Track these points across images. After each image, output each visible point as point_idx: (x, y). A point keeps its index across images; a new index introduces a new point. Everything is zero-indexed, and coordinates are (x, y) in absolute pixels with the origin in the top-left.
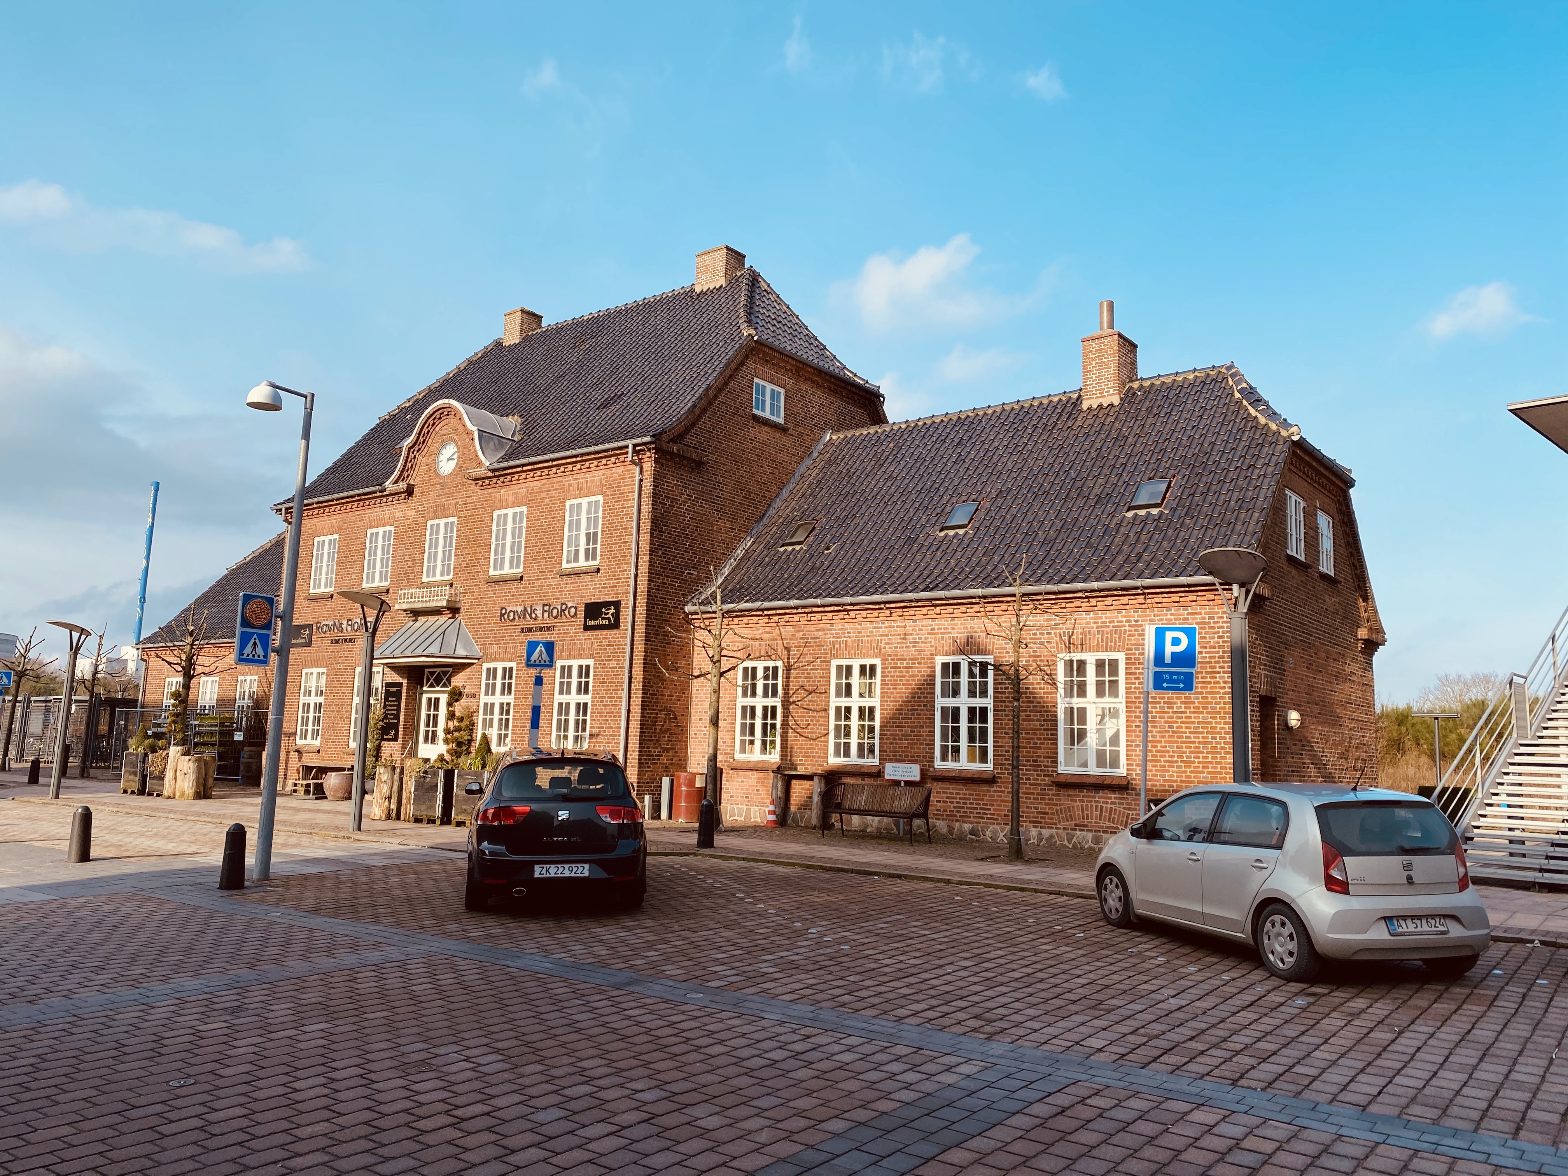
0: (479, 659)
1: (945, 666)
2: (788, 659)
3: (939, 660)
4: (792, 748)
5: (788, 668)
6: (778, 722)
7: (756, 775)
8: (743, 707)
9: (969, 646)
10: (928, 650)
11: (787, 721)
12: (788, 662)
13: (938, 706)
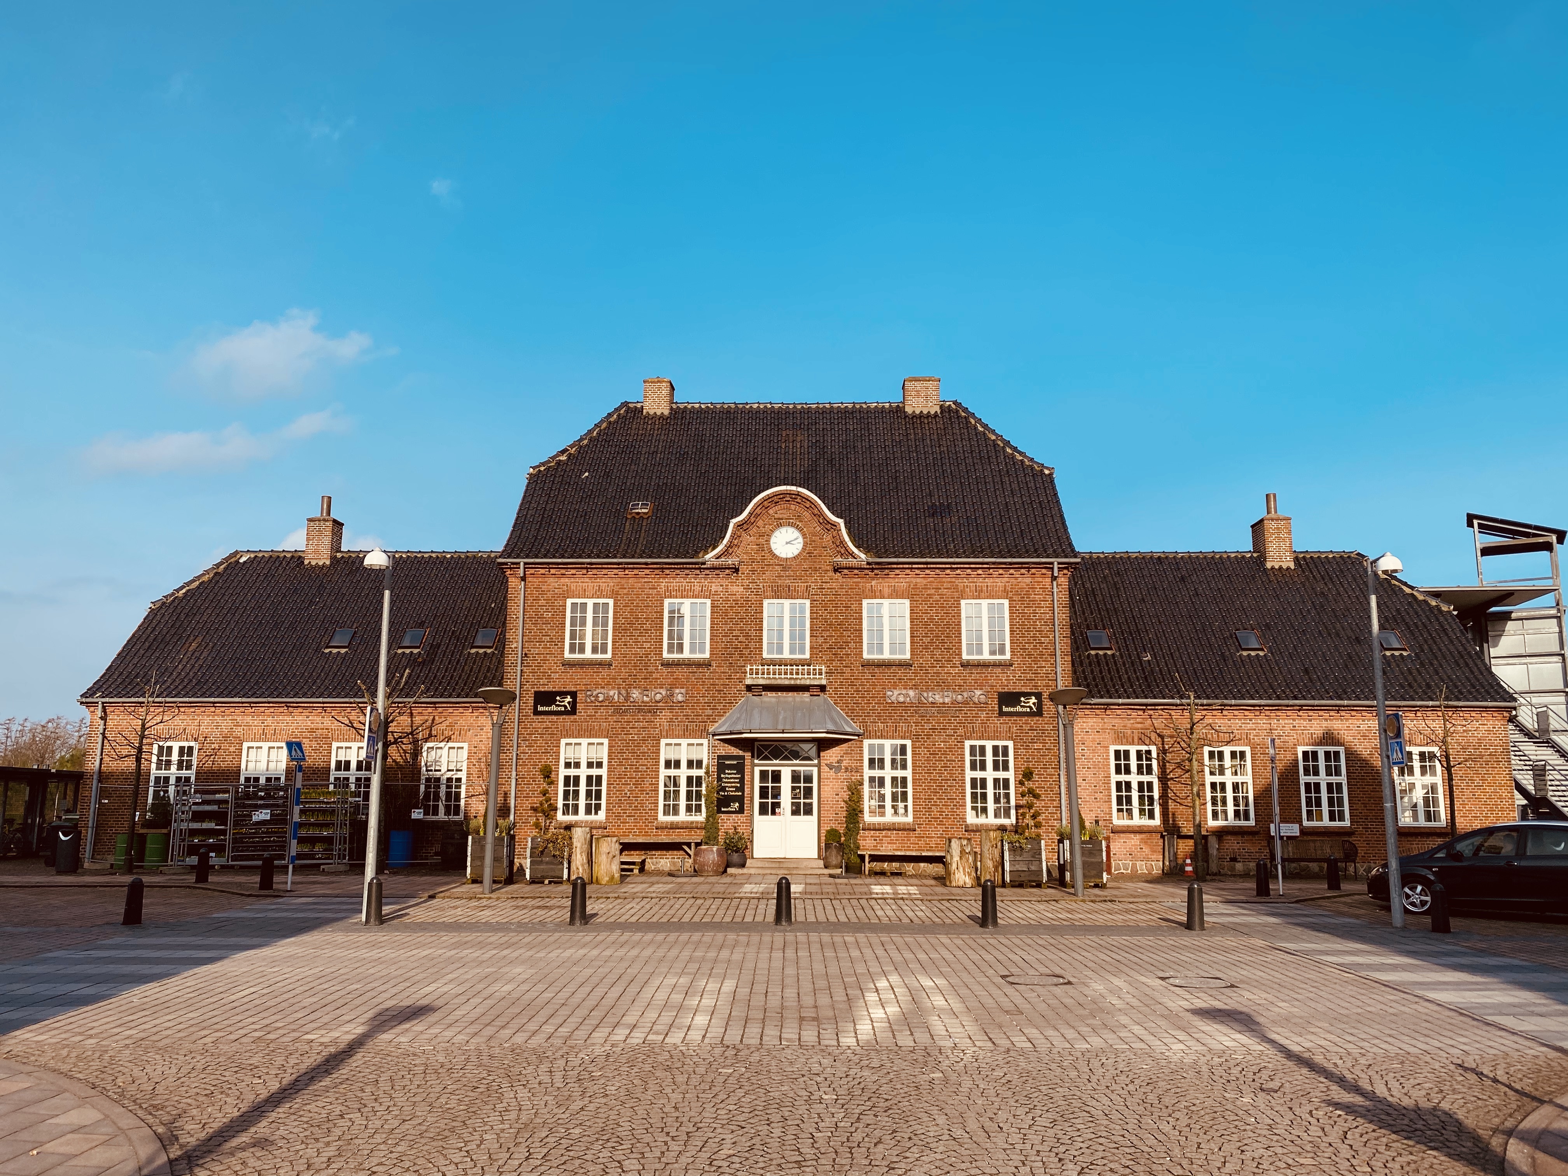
0: (858, 736)
1: (1305, 753)
2: (1163, 744)
3: (1300, 749)
4: (1173, 814)
5: (1163, 751)
6: (1156, 794)
7: (1138, 836)
8: (1117, 782)
9: (1328, 738)
10: (1291, 741)
11: (1167, 793)
12: (1163, 747)
13: (1302, 782)
